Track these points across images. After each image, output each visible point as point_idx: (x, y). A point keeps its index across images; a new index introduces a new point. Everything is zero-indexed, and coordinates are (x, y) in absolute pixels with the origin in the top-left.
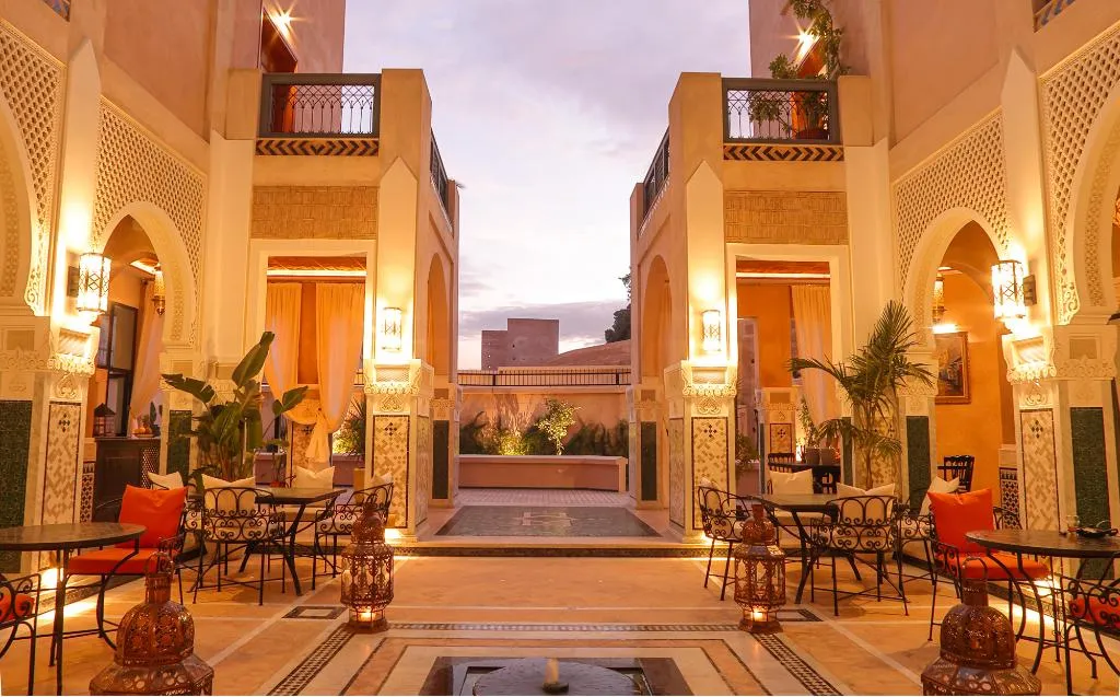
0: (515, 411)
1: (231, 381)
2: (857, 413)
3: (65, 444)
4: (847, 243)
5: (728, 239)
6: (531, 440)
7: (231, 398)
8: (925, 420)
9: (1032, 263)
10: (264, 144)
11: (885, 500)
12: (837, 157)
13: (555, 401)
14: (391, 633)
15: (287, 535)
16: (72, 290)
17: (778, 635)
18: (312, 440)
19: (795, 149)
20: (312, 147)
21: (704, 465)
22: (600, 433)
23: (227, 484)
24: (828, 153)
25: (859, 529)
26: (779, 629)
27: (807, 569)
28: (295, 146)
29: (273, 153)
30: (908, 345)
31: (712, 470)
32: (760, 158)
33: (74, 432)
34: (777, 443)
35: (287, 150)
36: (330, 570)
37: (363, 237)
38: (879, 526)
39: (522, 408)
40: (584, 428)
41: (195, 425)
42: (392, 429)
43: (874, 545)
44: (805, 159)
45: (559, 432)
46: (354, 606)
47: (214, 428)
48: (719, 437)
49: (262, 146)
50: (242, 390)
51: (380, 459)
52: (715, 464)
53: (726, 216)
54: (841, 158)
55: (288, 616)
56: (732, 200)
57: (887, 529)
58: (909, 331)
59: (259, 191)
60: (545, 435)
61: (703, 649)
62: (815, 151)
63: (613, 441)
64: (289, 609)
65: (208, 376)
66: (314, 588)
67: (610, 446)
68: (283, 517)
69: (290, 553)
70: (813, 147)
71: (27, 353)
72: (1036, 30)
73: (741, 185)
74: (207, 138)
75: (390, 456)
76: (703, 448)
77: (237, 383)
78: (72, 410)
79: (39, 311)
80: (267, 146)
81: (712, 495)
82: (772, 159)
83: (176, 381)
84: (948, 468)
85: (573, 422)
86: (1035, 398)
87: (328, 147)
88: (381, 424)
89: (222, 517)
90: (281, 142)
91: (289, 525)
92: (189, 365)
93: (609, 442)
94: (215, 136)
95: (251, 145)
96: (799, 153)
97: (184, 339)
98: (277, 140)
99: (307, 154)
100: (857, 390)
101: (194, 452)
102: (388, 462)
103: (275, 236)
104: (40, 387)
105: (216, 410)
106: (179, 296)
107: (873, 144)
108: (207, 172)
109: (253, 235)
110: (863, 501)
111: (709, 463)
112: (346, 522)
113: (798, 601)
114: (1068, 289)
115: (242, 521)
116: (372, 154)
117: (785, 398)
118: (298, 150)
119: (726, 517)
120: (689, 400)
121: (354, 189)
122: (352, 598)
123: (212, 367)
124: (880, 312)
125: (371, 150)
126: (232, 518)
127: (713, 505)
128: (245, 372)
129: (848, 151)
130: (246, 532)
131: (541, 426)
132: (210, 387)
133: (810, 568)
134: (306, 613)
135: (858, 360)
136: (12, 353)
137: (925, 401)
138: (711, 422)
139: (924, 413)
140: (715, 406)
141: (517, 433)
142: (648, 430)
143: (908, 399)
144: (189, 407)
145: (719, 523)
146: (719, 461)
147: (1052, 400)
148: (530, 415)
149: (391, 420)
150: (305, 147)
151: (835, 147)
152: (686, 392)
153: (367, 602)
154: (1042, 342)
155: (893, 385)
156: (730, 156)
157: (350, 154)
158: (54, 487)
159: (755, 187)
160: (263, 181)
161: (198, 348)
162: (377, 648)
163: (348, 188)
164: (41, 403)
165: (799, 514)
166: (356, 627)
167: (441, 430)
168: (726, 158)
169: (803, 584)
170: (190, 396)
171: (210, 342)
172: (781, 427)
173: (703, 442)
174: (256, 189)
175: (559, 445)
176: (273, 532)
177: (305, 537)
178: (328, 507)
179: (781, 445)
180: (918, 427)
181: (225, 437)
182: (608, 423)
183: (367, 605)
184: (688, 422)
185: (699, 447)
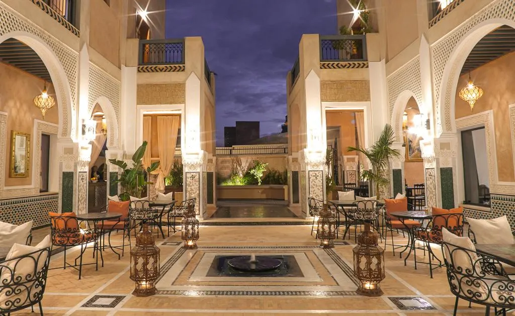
0: (240, 165)
1: (132, 160)
2: (374, 168)
3: (83, 186)
4: (370, 101)
5: (322, 100)
6: (247, 178)
7: (132, 167)
8: (400, 170)
9: (429, 115)
10: (141, 68)
11: (373, 202)
12: (366, 66)
13: (257, 161)
14: (198, 249)
15: (159, 217)
16: (84, 132)
17: (332, 249)
18: (158, 180)
19: (349, 63)
20: (159, 69)
21: (314, 189)
22: (277, 174)
23: (138, 199)
24: (362, 65)
25: (364, 212)
26: (333, 247)
27: (347, 228)
28: (153, 69)
29: (144, 72)
30: (392, 142)
31: (317, 191)
32: (334, 68)
33: (85, 182)
34: (350, 179)
35: (150, 70)
36: (173, 230)
37: (180, 103)
38: (371, 211)
39: (243, 164)
40: (270, 173)
41: (119, 178)
42: (193, 177)
43: (369, 218)
44: (353, 68)
45: (259, 174)
46: (186, 240)
47: (127, 178)
48: (320, 178)
49: (140, 69)
50: (136, 164)
51: (189, 189)
52: (318, 189)
53: (321, 91)
54: (367, 67)
55: (162, 245)
56: (324, 85)
57: (374, 212)
58: (393, 136)
59: (139, 87)
60: (253, 176)
61: (305, 253)
62: (357, 64)
63: (283, 177)
64: (162, 243)
65: (123, 158)
66: (168, 236)
67: (282, 180)
68: (157, 211)
69: (160, 224)
70: (356, 63)
71: (71, 155)
72: (429, 28)
73: (327, 79)
74: (120, 68)
75: (193, 187)
76: (313, 182)
77: (134, 161)
78: (85, 174)
79: (74, 141)
80: (142, 69)
81: (312, 200)
82: (339, 68)
83: (114, 162)
84: (416, 189)
85: (265, 170)
86: (430, 164)
87: (165, 68)
88: (189, 175)
89: (137, 211)
90: (147, 67)
91: (159, 214)
92: (116, 155)
93: (281, 178)
94: (123, 66)
95: (135, 69)
96: (350, 65)
97: (114, 145)
98: (146, 66)
99: (157, 71)
100: (373, 159)
101: (119, 187)
102: (192, 190)
103: (146, 104)
104: (76, 166)
105: (127, 171)
106: (112, 129)
107: (380, 61)
108: (120, 81)
109: (138, 104)
110: (365, 202)
111: (316, 188)
112: (179, 212)
113: (344, 239)
114: (439, 125)
115: (144, 212)
116: (182, 71)
117: (353, 160)
118: (154, 70)
119: (317, 209)
120: (307, 164)
121: (176, 84)
122: (186, 237)
123: (125, 155)
124: (383, 129)
125: (182, 69)
126: (141, 211)
127: (313, 204)
128: (137, 157)
129: (370, 64)
130: (146, 216)
131: (252, 172)
132: (125, 163)
133: (348, 228)
134: (168, 244)
135: (374, 147)
136: (66, 155)
137: (400, 163)
138: (317, 173)
139: (400, 168)
140: (317, 166)
141: (241, 175)
142: (295, 174)
143: (393, 163)
144: (117, 171)
145: (315, 211)
146: (319, 188)
147: (434, 165)
148: (246, 167)
149: (192, 174)
150: (156, 68)
151: (365, 62)
152: (306, 161)
153: (190, 239)
154: (430, 144)
155: (387, 157)
156: (322, 67)
157: (174, 71)
158: (81, 201)
159: (333, 79)
160: (141, 82)
161: (119, 148)
162: (195, 254)
163: (173, 84)
164: (76, 173)
165: (344, 207)
166: (187, 247)
167: (210, 175)
168: (321, 68)
169: (346, 233)
170: (117, 166)
171: (123, 146)
172: (351, 172)
173: (313, 180)
174: (138, 86)
175: (259, 180)
176: (154, 216)
177: (164, 219)
178: (171, 207)
179: (352, 180)
180: (397, 173)
181: (131, 182)
182: (281, 170)
183: (190, 240)
184: (307, 172)
185: (312, 182)
